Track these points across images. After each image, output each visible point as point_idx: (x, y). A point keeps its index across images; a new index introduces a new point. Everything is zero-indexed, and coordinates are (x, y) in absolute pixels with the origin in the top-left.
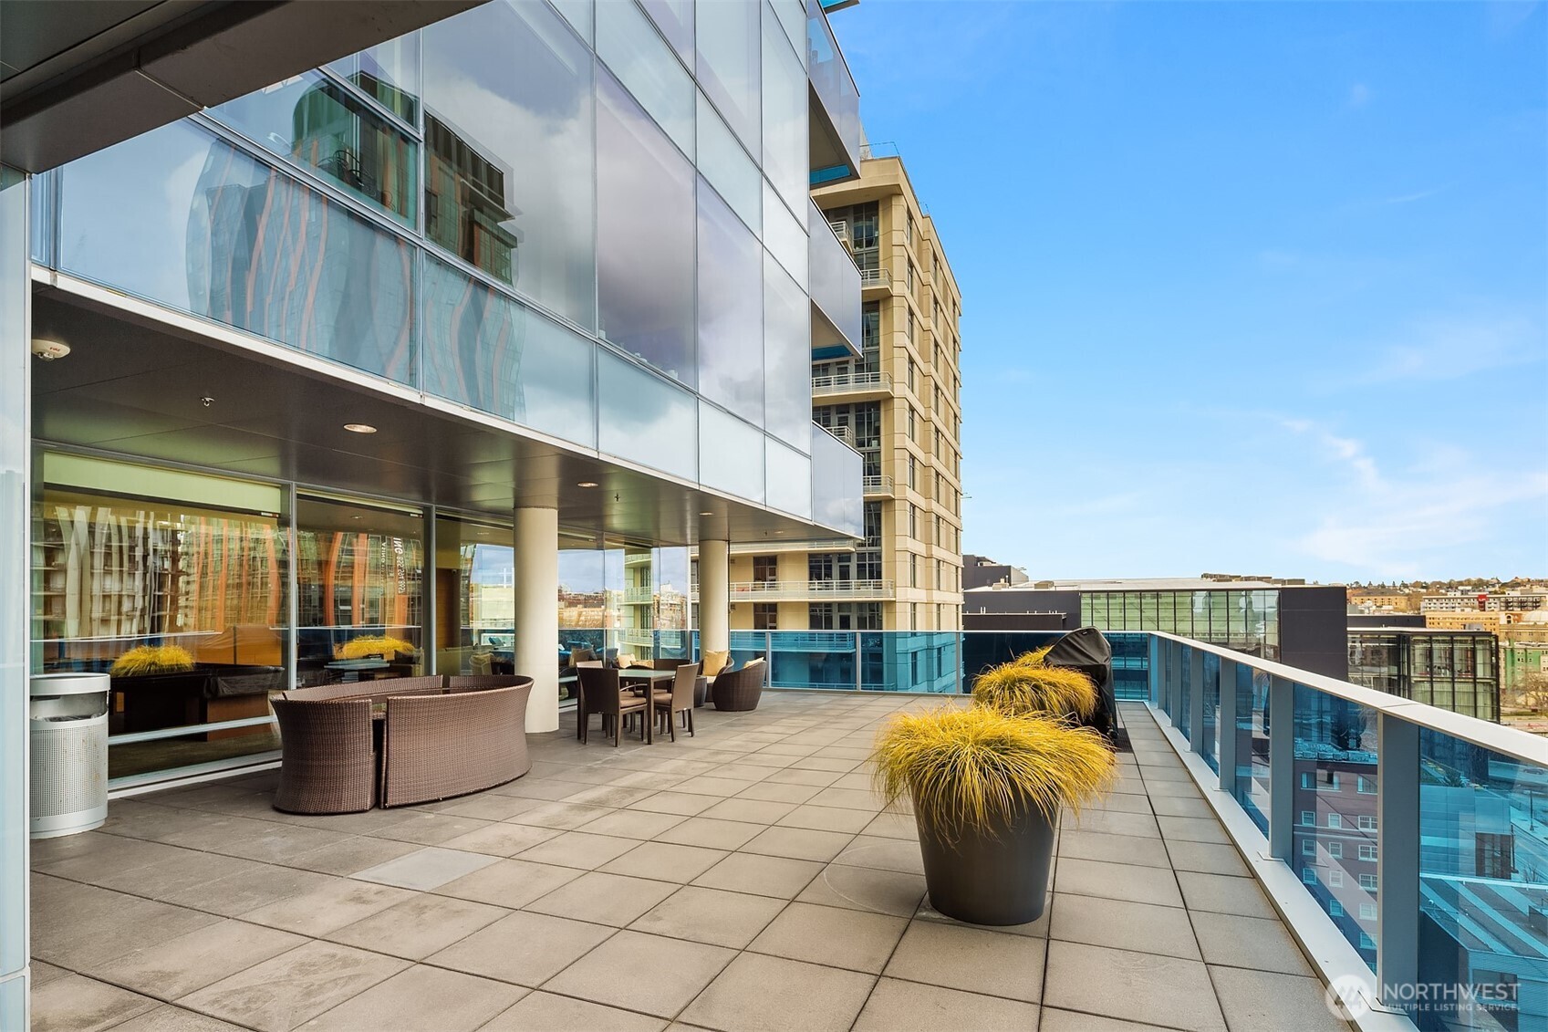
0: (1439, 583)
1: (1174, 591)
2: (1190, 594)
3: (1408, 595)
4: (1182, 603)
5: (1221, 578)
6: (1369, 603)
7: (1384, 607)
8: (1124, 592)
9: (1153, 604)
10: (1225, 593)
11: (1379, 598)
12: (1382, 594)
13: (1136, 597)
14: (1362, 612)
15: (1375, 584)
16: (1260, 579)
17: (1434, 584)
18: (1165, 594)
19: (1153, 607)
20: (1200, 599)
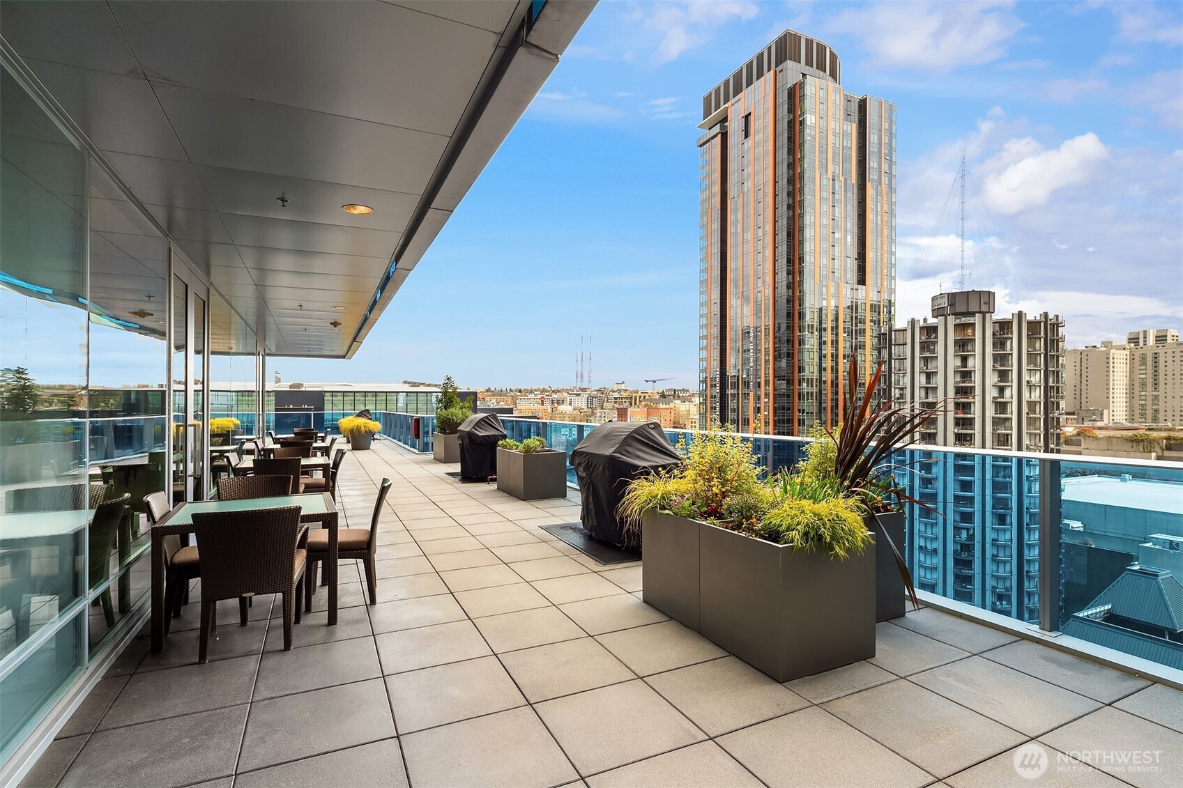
0: (526, 390)
1: (386, 392)
2: (395, 394)
3: (512, 396)
4: (391, 400)
5: (415, 384)
6: (494, 401)
7: (501, 403)
8: (354, 392)
9: (373, 400)
10: (416, 394)
11: (498, 398)
12: (500, 395)
13: (362, 396)
14: (489, 406)
15: (499, 389)
16: (435, 386)
17: (525, 390)
18: (381, 394)
19: (372, 402)
20: (402, 397)
